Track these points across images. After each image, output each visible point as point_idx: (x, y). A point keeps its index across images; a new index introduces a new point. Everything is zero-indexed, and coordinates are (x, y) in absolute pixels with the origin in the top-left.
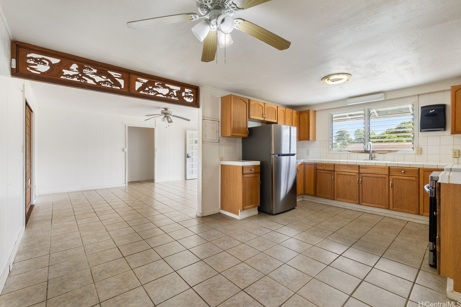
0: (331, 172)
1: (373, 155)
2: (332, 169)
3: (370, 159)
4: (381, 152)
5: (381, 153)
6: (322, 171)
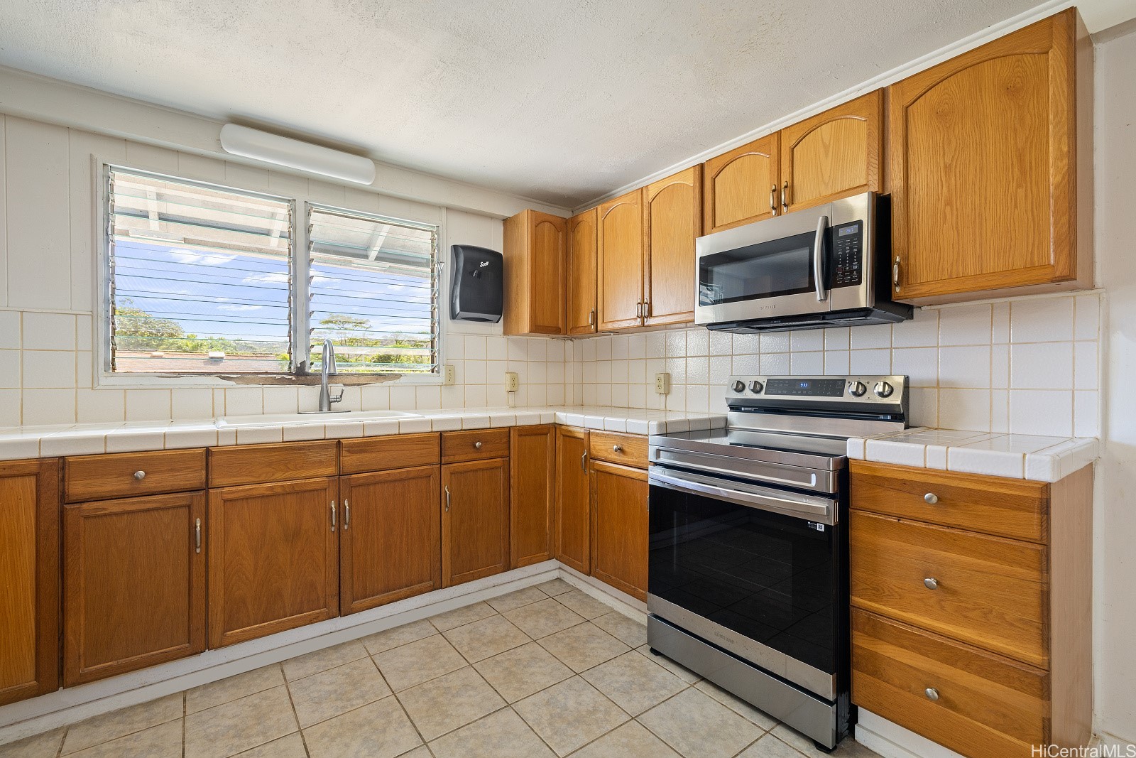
0: (183, 498)
1: (335, 390)
2: (193, 477)
3: (325, 409)
4: (355, 380)
5: (352, 385)
6: (113, 507)
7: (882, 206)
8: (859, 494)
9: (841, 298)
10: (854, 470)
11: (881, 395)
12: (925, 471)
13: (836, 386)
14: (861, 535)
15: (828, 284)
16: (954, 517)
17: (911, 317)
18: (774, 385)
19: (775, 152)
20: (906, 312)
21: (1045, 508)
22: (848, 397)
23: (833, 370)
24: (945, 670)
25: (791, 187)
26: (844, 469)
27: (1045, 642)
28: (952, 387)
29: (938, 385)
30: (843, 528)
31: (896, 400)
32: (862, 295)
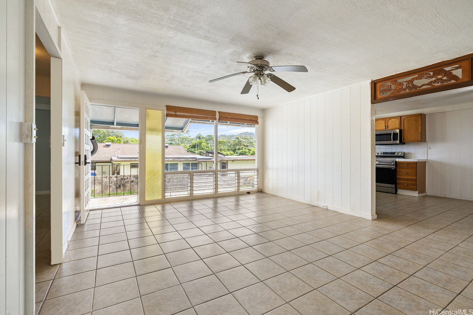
7: (401, 131)
8: (398, 165)
9: (395, 142)
10: (397, 162)
11: (401, 154)
12: (405, 162)
13: (394, 153)
14: (398, 169)
15: (393, 140)
16: (408, 166)
17: (405, 144)
18: (384, 153)
19: (385, 121)
20: (404, 144)
21: (416, 164)
22: (396, 155)
23: (393, 151)
24: (407, 182)
25: (388, 126)
26: (396, 162)
27: (416, 176)
28: (410, 153)
29: (408, 153)
30: (396, 169)
31: (403, 155)
32: (398, 142)
